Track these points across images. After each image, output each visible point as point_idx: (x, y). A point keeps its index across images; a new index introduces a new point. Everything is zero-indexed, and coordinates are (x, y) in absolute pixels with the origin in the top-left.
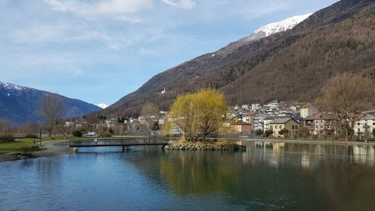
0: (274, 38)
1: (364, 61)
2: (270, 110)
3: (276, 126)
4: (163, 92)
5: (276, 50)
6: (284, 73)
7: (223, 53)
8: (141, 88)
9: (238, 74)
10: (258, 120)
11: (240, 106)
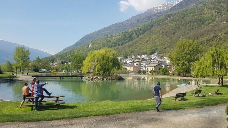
0: (159, 15)
1: (208, 31)
2: (152, 59)
3: (150, 68)
4: (89, 46)
5: (159, 22)
6: (162, 36)
7: (128, 23)
8: (76, 43)
9: (136, 36)
10: (143, 64)
11: (135, 56)
